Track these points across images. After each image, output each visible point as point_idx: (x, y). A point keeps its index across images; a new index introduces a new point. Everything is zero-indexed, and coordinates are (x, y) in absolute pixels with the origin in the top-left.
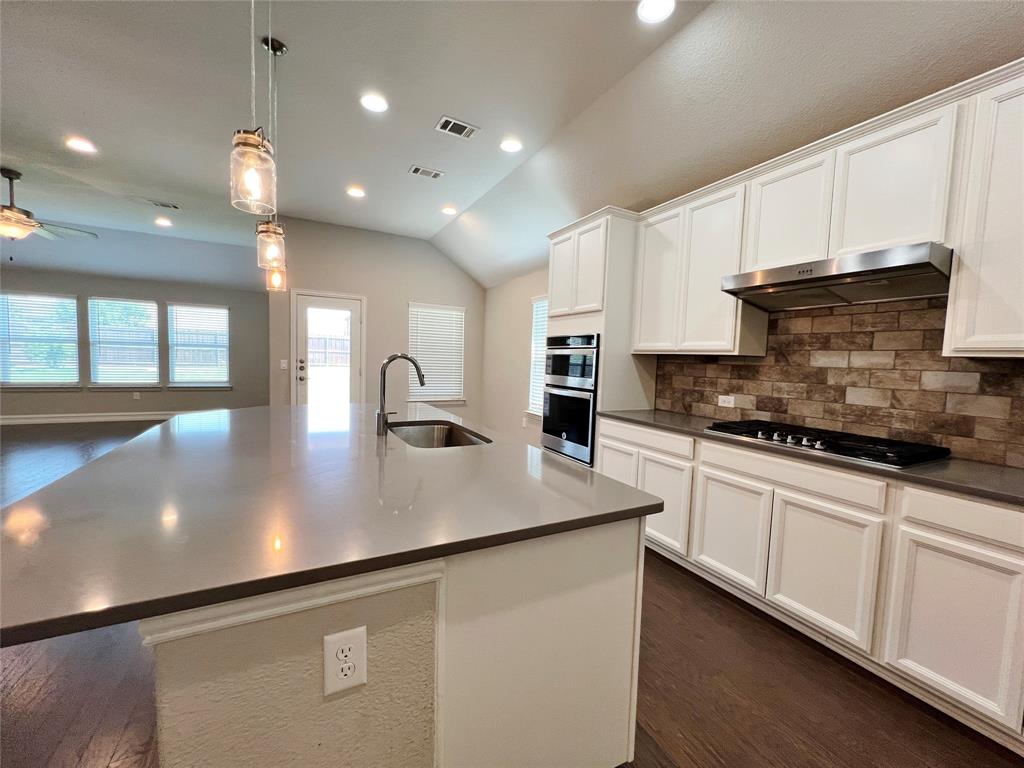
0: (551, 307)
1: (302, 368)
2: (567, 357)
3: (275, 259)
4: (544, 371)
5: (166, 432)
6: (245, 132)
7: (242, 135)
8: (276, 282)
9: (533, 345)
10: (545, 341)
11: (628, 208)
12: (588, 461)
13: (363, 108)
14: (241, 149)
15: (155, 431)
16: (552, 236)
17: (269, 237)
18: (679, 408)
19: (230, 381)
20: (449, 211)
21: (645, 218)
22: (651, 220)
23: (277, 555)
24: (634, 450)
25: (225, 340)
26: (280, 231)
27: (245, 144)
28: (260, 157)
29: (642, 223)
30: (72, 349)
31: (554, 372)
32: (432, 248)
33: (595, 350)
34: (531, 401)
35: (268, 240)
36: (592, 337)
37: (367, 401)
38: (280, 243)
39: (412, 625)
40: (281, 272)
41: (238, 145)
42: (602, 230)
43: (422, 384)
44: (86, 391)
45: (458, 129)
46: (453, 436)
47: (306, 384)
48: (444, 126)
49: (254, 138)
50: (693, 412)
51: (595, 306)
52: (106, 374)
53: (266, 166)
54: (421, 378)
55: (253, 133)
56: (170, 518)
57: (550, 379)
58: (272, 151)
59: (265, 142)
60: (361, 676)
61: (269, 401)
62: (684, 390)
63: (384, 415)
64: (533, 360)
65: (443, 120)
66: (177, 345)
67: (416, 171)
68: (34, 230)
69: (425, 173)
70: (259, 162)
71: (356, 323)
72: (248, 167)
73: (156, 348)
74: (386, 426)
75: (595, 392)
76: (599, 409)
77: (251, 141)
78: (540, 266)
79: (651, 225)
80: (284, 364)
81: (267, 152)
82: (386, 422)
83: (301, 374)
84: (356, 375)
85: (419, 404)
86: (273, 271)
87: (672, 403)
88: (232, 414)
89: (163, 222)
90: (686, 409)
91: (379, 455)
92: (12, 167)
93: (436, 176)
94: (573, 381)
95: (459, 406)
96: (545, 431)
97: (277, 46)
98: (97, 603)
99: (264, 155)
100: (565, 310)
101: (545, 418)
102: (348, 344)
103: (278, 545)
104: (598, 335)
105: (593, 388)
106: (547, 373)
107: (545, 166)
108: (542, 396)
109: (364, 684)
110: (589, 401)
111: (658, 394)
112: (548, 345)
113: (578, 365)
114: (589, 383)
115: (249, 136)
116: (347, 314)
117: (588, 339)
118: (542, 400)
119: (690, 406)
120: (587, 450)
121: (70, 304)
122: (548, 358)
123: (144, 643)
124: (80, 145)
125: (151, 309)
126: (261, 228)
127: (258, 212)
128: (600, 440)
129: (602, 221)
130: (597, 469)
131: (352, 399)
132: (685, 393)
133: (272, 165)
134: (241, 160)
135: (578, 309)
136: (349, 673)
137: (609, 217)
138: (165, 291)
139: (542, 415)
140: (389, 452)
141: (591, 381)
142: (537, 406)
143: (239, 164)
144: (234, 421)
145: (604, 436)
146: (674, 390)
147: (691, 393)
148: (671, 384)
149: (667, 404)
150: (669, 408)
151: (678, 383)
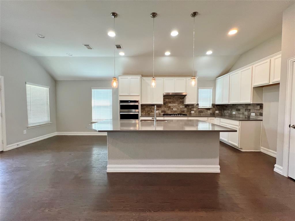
16: (119, 76)
18: (147, 114)
21: (143, 78)
33: (139, 104)
42: (139, 79)
51: (137, 94)
75: (139, 112)
79: (144, 80)
114: (137, 111)
119: (149, 113)
132: (148, 111)
137: (140, 77)
146: (146, 111)
147: (150, 111)
148: (145, 110)
149: (144, 114)
150: (145, 114)
151: (146, 109)
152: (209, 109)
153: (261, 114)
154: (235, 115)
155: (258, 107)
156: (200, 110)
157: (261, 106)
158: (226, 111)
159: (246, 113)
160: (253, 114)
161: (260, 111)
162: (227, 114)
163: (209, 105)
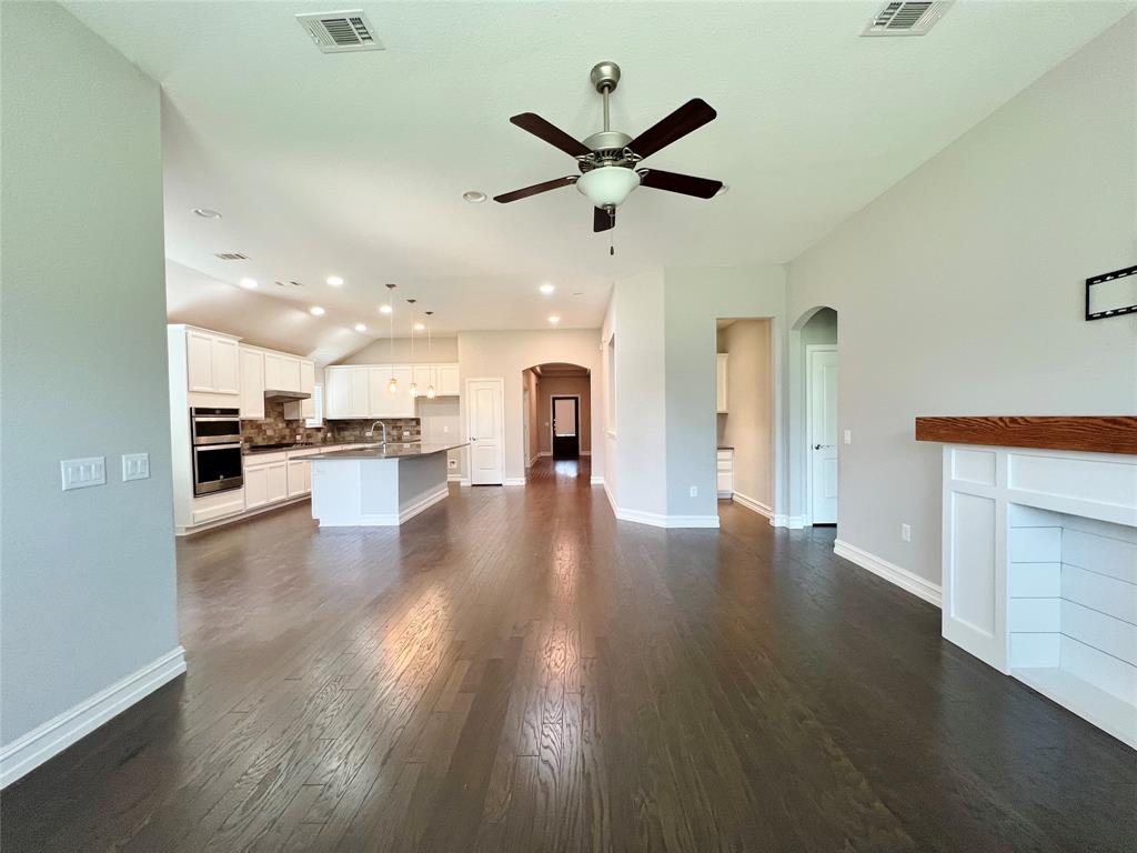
128: (246, 469)
152: (318, 429)
153: (418, 433)
154: (371, 437)
155: (414, 423)
156: (308, 432)
157: (418, 421)
158: (346, 433)
159: (395, 433)
160: (406, 433)
161: (417, 428)
162: (352, 438)
163: (318, 423)
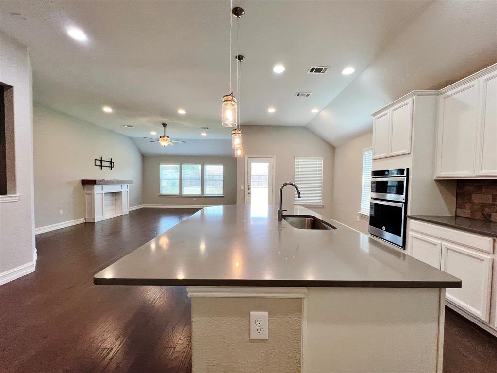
0: (374, 154)
1: (249, 189)
2: (386, 182)
3: (238, 144)
4: (370, 190)
5: (203, 213)
6: (227, 96)
7: (226, 97)
8: (239, 153)
9: (363, 176)
10: (371, 173)
11: (428, 90)
12: (402, 246)
13: (274, 73)
14: (226, 102)
15: (199, 213)
16: (374, 115)
17: (236, 135)
18: (478, 215)
19: (223, 194)
20: (315, 111)
21: (444, 93)
22: (448, 93)
23: (237, 270)
24: (438, 242)
25: (222, 178)
26: (240, 132)
27: (227, 100)
28: (232, 104)
29: (441, 97)
30: (178, 182)
31: (377, 191)
32: (306, 130)
33: (405, 178)
34: (362, 207)
35: (236, 137)
36: (404, 170)
37: (275, 204)
38: (240, 137)
39: (290, 318)
40: (241, 149)
41: (224, 101)
42: (409, 106)
43: (299, 197)
44: (180, 197)
45: (319, 70)
46: (315, 224)
47: (250, 195)
48: (311, 71)
49: (230, 98)
50: (492, 220)
51: (405, 151)
52: (187, 191)
53: (234, 107)
54: (299, 194)
55: (229, 95)
56: (203, 247)
57: (374, 195)
58: (236, 101)
59: (234, 98)
60: (265, 335)
61: (236, 202)
62: (482, 203)
63: (281, 211)
64: (363, 184)
65: (311, 68)
66: (207, 180)
67: (298, 95)
68: (170, 143)
69: (303, 95)
70: (232, 106)
71: (271, 168)
72: (228, 109)
73: (200, 181)
74: (282, 217)
75: (406, 203)
76: (409, 213)
77: (229, 99)
78: (367, 132)
79: (449, 96)
80: (242, 188)
81: (234, 102)
82: (282, 214)
83: (248, 191)
84: (271, 192)
85: (299, 206)
86: (237, 149)
87: (471, 212)
88: (223, 207)
89: (204, 134)
90: (485, 217)
91: (279, 230)
92: (165, 123)
93: (308, 95)
94: (390, 196)
95: (320, 208)
96: (371, 224)
97: (240, 58)
98: (181, 276)
99: (233, 103)
100: (384, 155)
101: (371, 217)
102: (268, 177)
103: (237, 264)
104: (408, 169)
105: (404, 201)
106: (372, 192)
107: (369, 76)
108: (369, 205)
109: (267, 340)
110: (402, 208)
111: (458, 206)
112: (372, 175)
113: (393, 186)
114: (402, 198)
115: (228, 97)
116: (267, 164)
117: (401, 171)
118: (369, 206)
119: (490, 215)
120: (401, 238)
121: (178, 166)
122: (373, 183)
123: (188, 295)
124: (182, 112)
125: (200, 166)
126: (233, 132)
127: (231, 126)
128: (410, 234)
129: (410, 100)
130: (408, 252)
131: (269, 204)
132: (484, 206)
133: (236, 106)
134: (225, 107)
135: (392, 154)
136: (260, 331)
137: (414, 97)
138: (204, 159)
139: (369, 215)
140: (283, 229)
141: (403, 196)
142: (366, 210)
143: (225, 109)
144: (225, 210)
145: (413, 230)
146: (473, 203)
147: (490, 206)
148: (470, 199)
149: (467, 213)
150: (469, 215)
151: (477, 198)
